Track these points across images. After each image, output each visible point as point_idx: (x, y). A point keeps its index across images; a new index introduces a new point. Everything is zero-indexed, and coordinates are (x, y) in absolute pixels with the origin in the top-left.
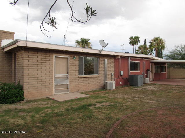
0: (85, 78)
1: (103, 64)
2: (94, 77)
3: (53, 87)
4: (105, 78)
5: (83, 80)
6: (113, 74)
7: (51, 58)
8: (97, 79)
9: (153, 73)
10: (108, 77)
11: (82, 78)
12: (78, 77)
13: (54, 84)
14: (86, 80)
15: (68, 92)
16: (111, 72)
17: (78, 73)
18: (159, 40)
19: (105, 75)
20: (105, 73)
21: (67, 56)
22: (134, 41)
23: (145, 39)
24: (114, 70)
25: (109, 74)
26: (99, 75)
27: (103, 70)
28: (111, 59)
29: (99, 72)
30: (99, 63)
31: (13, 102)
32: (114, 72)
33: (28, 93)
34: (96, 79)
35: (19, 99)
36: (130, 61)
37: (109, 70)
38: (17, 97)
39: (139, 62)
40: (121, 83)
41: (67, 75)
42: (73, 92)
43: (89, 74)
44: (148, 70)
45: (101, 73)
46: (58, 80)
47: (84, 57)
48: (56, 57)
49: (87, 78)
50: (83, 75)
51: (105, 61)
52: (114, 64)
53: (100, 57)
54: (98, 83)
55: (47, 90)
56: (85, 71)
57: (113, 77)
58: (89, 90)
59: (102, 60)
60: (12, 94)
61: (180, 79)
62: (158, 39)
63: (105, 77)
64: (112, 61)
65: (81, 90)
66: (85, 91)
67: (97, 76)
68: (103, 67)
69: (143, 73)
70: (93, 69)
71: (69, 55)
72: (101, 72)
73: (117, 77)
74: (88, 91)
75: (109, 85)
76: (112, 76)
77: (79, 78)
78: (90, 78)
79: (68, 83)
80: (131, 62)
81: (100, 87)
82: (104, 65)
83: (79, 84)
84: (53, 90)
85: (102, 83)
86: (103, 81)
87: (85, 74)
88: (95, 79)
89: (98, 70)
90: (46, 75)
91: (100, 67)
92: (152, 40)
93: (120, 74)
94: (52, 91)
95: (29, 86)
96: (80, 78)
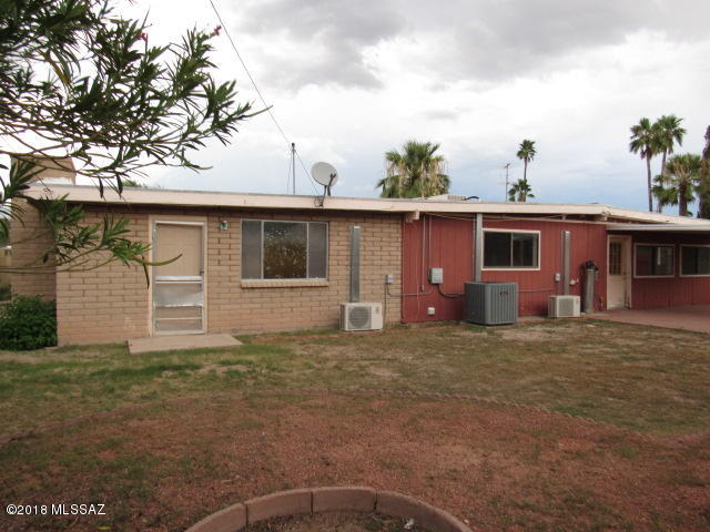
1: (346, 243)
2: (306, 287)
3: (147, 312)
4: (352, 291)
5: (258, 295)
6: (392, 276)
7: (143, 228)
8: (318, 293)
9: (629, 276)
10: (373, 288)
11: (253, 288)
12: (237, 284)
13: (151, 304)
14: (273, 295)
15: (201, 332)
16: (383, 272)
17: (240, 273)
20: (353, 272)
21: (200, 221)
24: (398, 263)
25: (373, 278)
26: (328, 280)
27: (348, 263)
30: (329, 241)
31: (25, 347)
32: (398, 272)
33: (68, 325)
34: (314, 293)
35: (40, 339)
36: (481, 229)
37: (377, 262)
38: (36, 334)
40: (432, 310)
41: (199, 278)
42: (219, 333)
43: (287, 275)
46: (167, 292)
47: (263, 221)
48: (158, 224)
49: (277, 290)
50: (260, 278)
51: (353, 231)
52: (399, 244)
54: (321, 308)
55: (127, 320)
56: (268, 268)
57: (390, 286)
59: (341, 229)
60: (24, 326)
63: (352, 287)
64: (390, 229)
65: (253, 327)
68: (348, 253)
69: (558, 275)
70: (302, 259)
71: (205, 218)
72: (337, 271)
73: (415, 290)
75: (349, 314)
76: (387, 284)
77: (243, 288)
78: (288, 290)
79: (202, 303)
80: (486, 233)
81: (331, 322)
82: (353, 247)
83: (245, 306)
84: (150, 323)
87: (269, 275)
88: (310, 293)
90: (124, 276)
91: (329, 253)
93: (429, 280)
94: (146, 325)
95: (72, 306)
96: (246, 290)
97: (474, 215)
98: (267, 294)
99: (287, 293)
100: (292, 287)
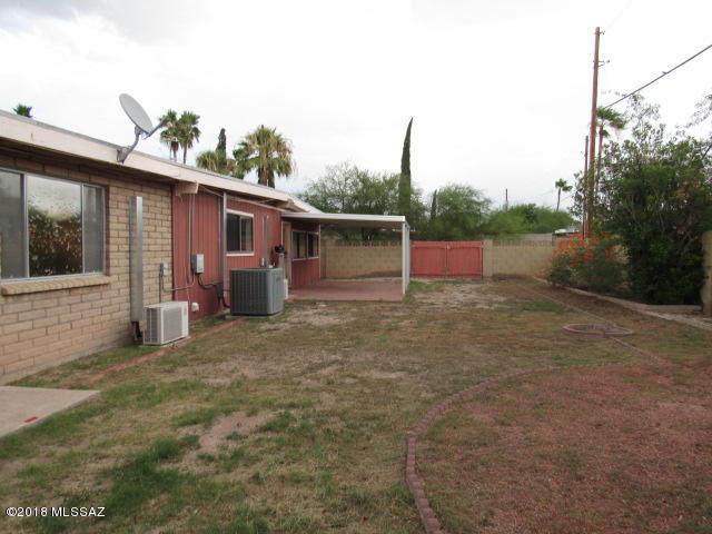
0: (39, 295)
1: (125, 219)
2: (85, 287)
4: (135, 290)
5: (27, 305)
6: (166, 266)
8: (98, 295)
9: (290, 259)
10: (150, 283)
14: (48, 303)
16: (159, 261)
18: (272, 141)
19: (135, 276)
20: (134, 262)
22: (180, 130)
23: (223, 131)
24: (169, 248)
25: (149, 268)
26: (108, 274)
27: (127, 247)
28: (159, 198)
29: (108, 258)
30: (108, 214)
32: (169, 260)
34: (95, 295)
36: (227, 211)
37: (152, 248)
39: (252, 215)
40: (196, 306)
43: (60, 271)
44: (278, 249)
45: (116, 262)
49: (53, 295)
50: (23, 276)
51: (134, 203)
52: (169, 224)
53: (112, 183)
54: (103, 318)
56: (35, 258)
57: (165, 279)
58: (59, 363)
59: (120, 198)
61: (357, 277)
62: (269, 136)
63: (135, 283)
64: (162, 204)
66: (43, 368)
67: (102, 282)
68: (127, 234)
69: (263, 259)
70: (77, 242)
72: (118, 260)
73: (184, 281)
74: (56, 364)
75: (165, 320)
76: (161, 276)
77: (6, 296)
78: (65, 293)
80: (228, 214)
81: (118, 336)
82: (131, 225)
83: (9, 329)
85: (123, 315)
86: (128, 305)
87: (37, 270)
88: (90, 296)
89: (101, 252)
91: (112, 233)
92: (250, 137)
93: (193, 269)
96: (10, 300)
97: (221, 191)
98: (39, 302)
99: (65, 299)
100: (69, 289)
